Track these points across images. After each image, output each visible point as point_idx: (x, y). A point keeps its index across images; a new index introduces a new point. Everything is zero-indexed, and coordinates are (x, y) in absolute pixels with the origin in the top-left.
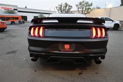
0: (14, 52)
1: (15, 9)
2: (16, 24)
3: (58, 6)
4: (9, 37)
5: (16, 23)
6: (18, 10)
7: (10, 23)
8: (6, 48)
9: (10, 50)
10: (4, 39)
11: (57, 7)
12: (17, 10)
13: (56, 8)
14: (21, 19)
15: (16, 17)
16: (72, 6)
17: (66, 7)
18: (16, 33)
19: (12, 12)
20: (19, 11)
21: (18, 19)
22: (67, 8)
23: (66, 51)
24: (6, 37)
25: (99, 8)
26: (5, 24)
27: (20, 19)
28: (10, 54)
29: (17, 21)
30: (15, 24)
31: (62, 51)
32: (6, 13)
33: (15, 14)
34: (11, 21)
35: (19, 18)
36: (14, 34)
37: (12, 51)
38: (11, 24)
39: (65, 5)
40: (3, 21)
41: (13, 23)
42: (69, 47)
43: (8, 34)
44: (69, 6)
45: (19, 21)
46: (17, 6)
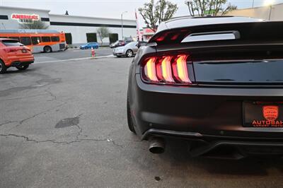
0: (73, 121)
1: (44, 19)
2: (55, 52)
3: (143, 7)
4: (44, 84)
5: (53, 50)
6: (51, 20)
7: (42, 51)
8: (48, 111)
9: (61, 117)
10: (36, 87)
11: (140, 10)
12: (48, 20)
13: (138, 13)
14: (65, 39)
15: (54, 35)
16: (176, 5)
17: (162, 8)
18: (57, 72)
19: (37, 26)
20: (52, 23)
21: (59, 41)
22: (165, 10)
23: (270, 126)
24: (38, 82)
25: (235, 8)
26: (30, 53)
27: (62, 41)
28: (65, 129)
29: (55, 46)
30: (51, 51)
31: (256, 126)
32: (26, 28)
33: (45, 29)
34: (43, 46)
35: (61, 39)
36: (54, 76)
37: (69, 119)
38: (44, 52)
39: (159, 4)
40: (26, 47)
41: (47, 50)
42: (277, 114)
43: (40, 75)
44: (170, 6)
45: (60, 45)
46: (49, 11)
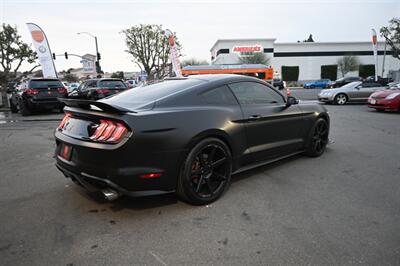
1: (266, 50)
6: (275, 51)
12: (271, 50)
19: (257, 59)
20: (276, 55)
21: (265, 78)
33: (265, 62)
46: (274, 40)
